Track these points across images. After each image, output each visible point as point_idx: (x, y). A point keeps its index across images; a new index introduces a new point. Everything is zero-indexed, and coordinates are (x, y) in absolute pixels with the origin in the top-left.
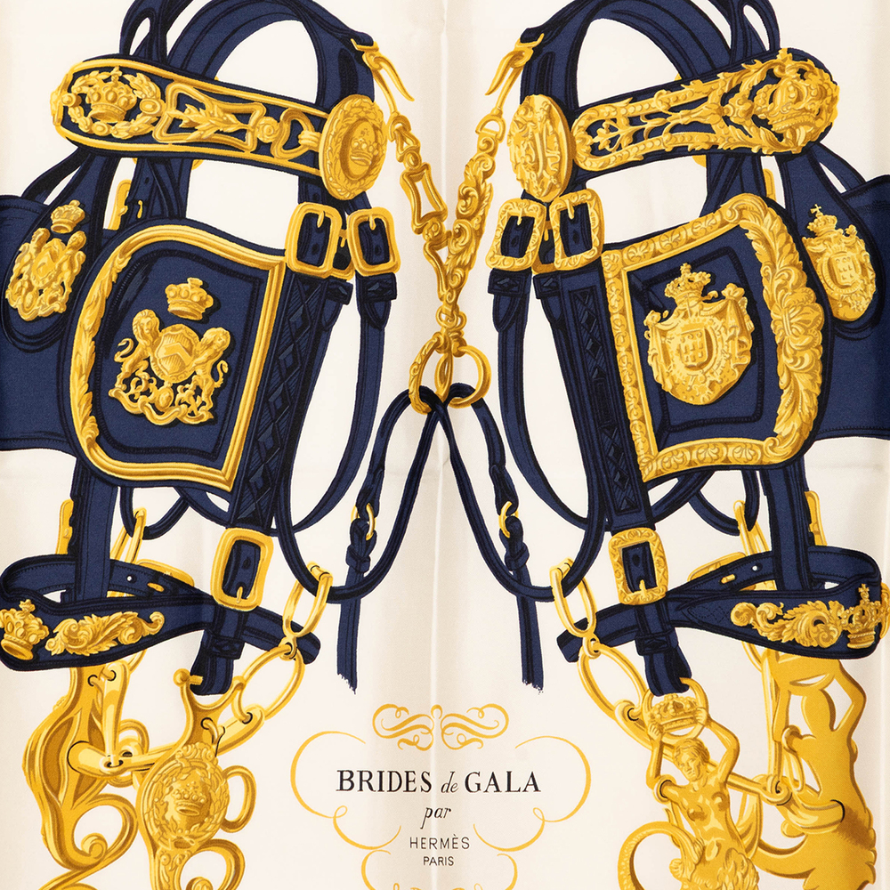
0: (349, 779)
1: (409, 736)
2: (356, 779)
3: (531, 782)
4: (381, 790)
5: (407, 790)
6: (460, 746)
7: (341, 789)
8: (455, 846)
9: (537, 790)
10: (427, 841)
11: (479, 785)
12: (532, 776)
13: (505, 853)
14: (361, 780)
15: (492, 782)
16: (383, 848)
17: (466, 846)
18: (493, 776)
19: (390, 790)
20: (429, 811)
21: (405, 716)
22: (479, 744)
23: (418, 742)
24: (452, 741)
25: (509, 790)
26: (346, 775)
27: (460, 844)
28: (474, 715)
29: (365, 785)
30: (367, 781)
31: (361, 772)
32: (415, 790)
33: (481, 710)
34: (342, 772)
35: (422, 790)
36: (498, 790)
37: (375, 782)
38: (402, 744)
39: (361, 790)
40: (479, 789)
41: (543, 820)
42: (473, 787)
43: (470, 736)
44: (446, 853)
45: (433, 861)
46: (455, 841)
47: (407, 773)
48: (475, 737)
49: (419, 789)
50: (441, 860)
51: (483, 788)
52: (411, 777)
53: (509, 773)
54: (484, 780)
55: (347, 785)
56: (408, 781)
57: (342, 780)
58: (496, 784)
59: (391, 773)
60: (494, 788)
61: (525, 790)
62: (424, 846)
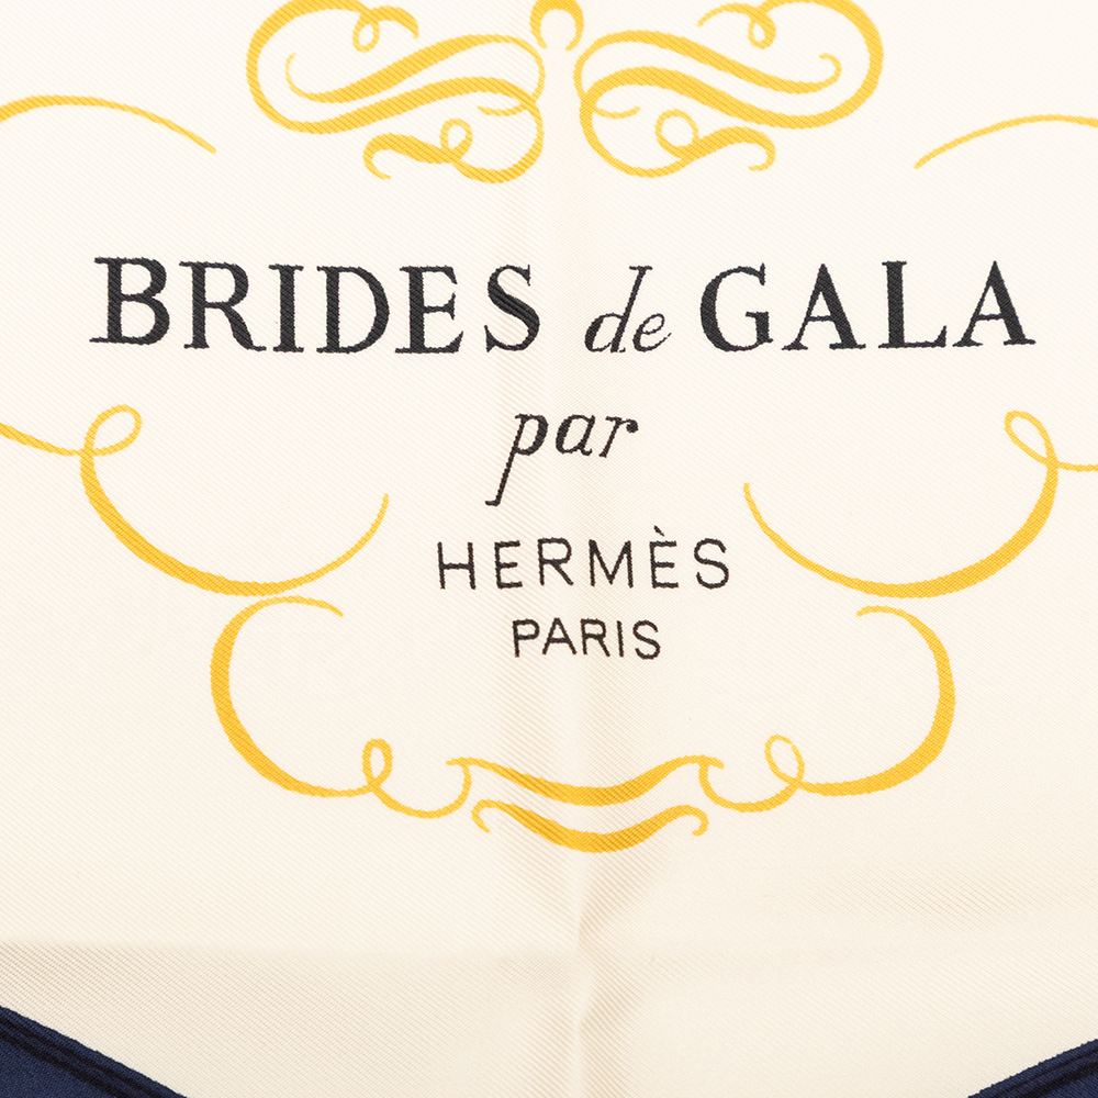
0: (146, 298)
1: (422, 124)
2: (177, 297)
3: (992, 306)
4: (288, 343)
5: (417, 345)
6: (670, 159)
7: (115, 334)
8: (663, 575)
9: (1017, 336)
10: (526, 557)
11: (762, 320)
12: (995, 280)
13: (894, 602)
14: (200, 304)
15: (822, 308)
16: (303, 591)
17: (713, 575)
18: (824, 284)
19: (333, 345)
20: (532, 428)
21: (395, 44)
22: (756, 153)
23: (465, 145)
24: (633, 140)
25: (896, 339)
26: (135, 280)
27: (685, 568)
28: (730, 37)
29: (216, 322)
30: (226, 307)
31: (199, 270)
32: (453, 347)
33: (758, 16)
34: (115, 266)
35: (491, 342)
36: (847, 340)
37: (261, 312)
38: (384, 159)
39: (199, 341)
40: (763, 336)
41: (1052, 463)
42: (737, 328)
43: (712, 121)
44: (619, 603)
45: (557, 636)
46: (662, 554)
47: (415, 275)
48: (734, 122)
49: (474, 342)
50: (594, 632)
51: (781, 331)
52: (436, 290)
53: (894, 271)
54: (787, 301)
55: (137, 319)
56: (418, 309)
57: (116, 297)
58: (838, 316)
59: (333, 274)
60: (830, 332)
61: (966, 341)
62: (508, 575)
